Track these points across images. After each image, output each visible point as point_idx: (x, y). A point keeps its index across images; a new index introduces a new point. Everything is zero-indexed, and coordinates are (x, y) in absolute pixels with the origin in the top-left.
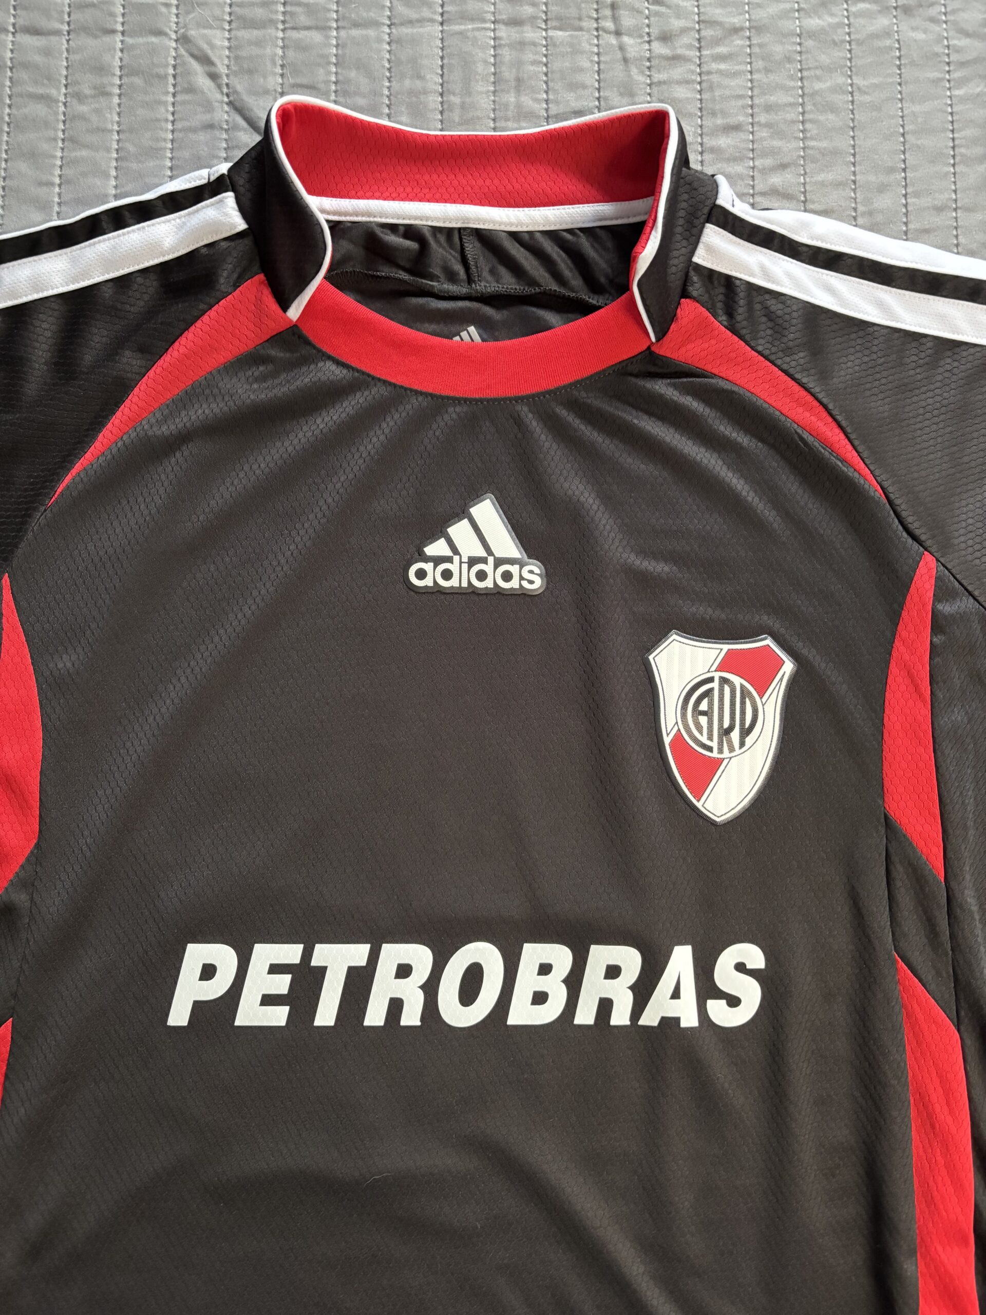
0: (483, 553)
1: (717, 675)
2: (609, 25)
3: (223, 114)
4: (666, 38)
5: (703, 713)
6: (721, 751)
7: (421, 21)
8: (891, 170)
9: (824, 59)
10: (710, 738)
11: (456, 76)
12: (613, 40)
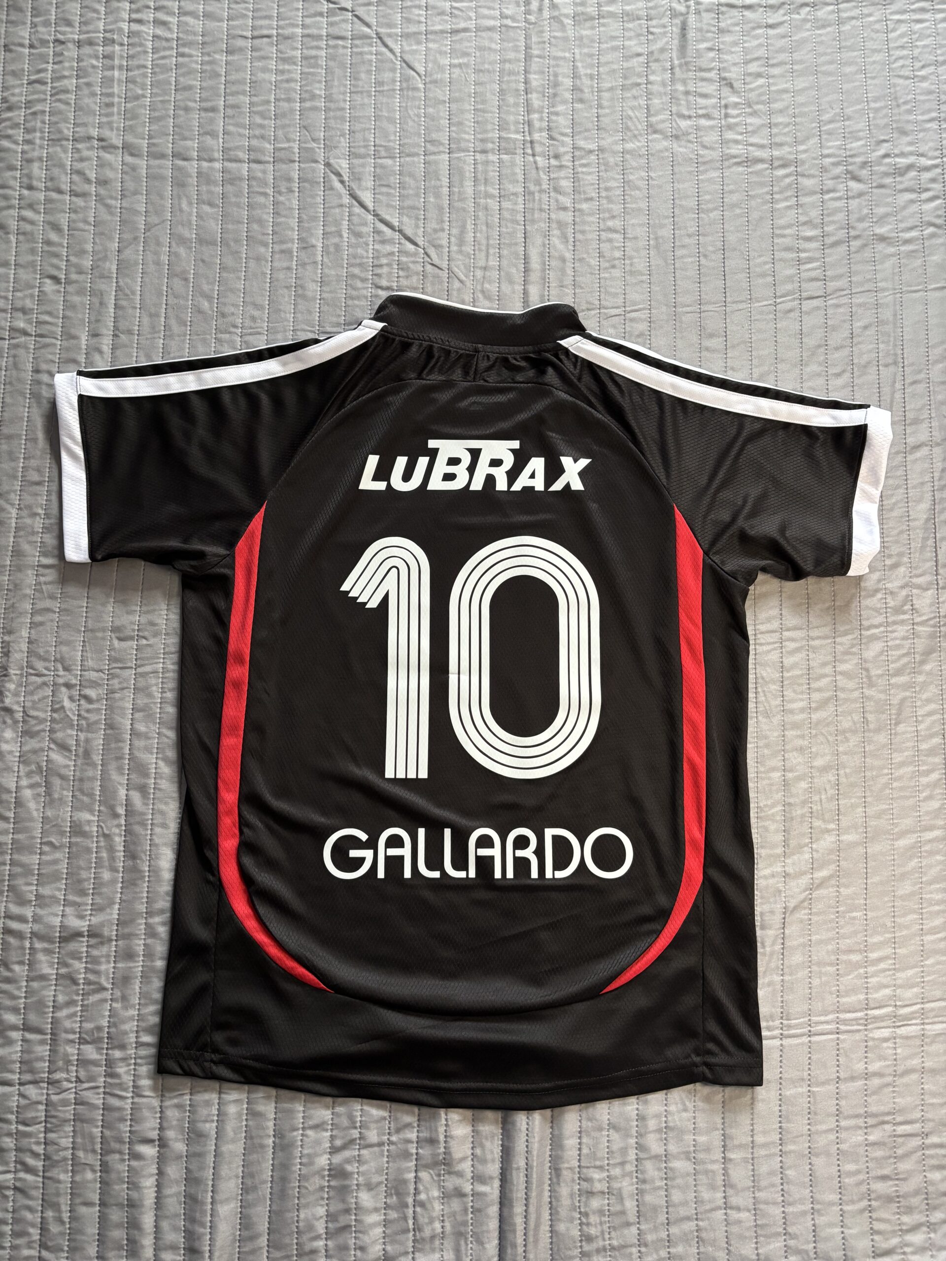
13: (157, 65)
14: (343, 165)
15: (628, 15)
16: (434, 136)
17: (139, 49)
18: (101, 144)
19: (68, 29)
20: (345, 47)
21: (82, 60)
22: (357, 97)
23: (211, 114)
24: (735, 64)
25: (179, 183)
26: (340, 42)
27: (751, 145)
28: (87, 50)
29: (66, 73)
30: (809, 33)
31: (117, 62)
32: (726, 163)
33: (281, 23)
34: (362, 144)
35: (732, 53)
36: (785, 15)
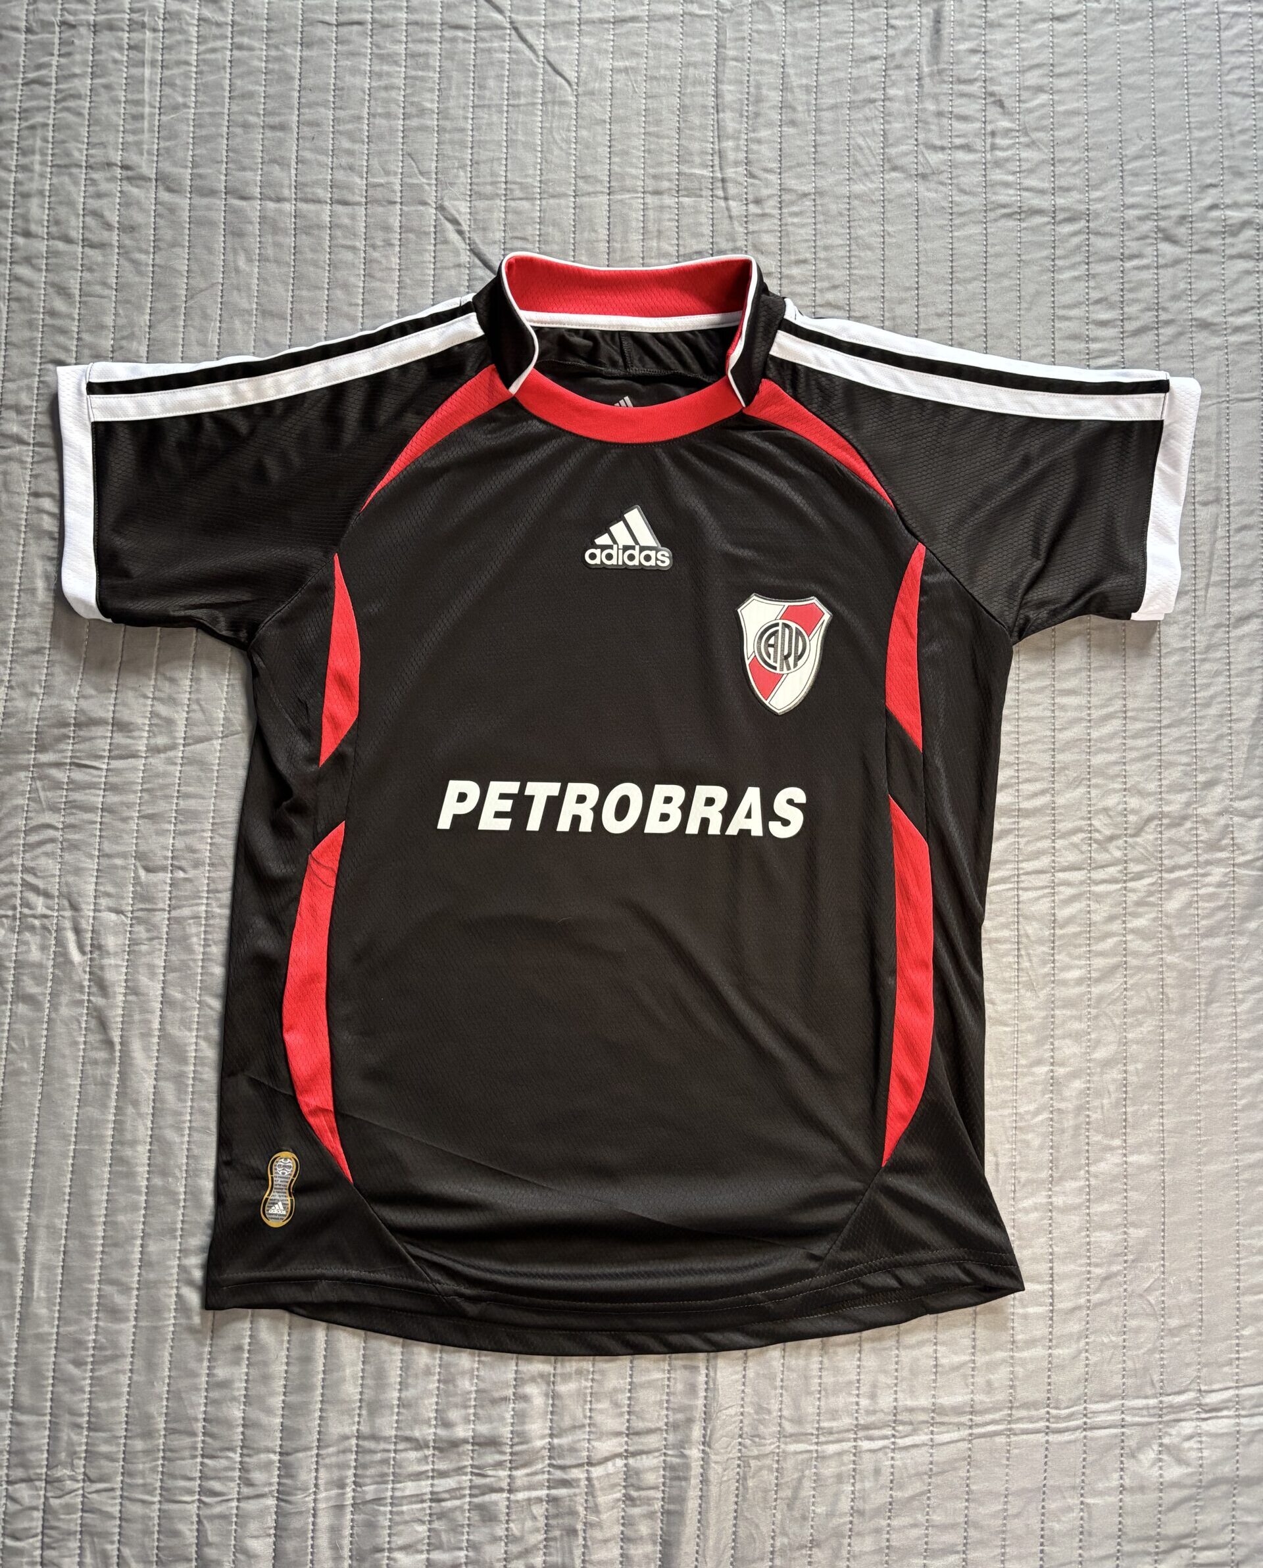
0: (632, 543)
1: (781, 622)
2: (720, 193)
3: (466, 257)
4: (758, 201)
5: (772, 646)
6: (782, 669)
7: (595, 193)
8: (908, 289)
9: (865, 213)
10: (775, 661)
11: (618, 231)
12: (722, 203)
13: (204, 60)
14: (461, 208)
16: (588, 170)
17: (179, 37)
18: (125, 173)
20: (466, 41)
22: (483, 114)
23: (279, 134)
24: (1006, 74)
25: (235, 233)
26: (460, 34)
27: (1027, 189)
28: (106, 37)
29: (77, 71)
30: (1111, 29)
31: (148, 55)
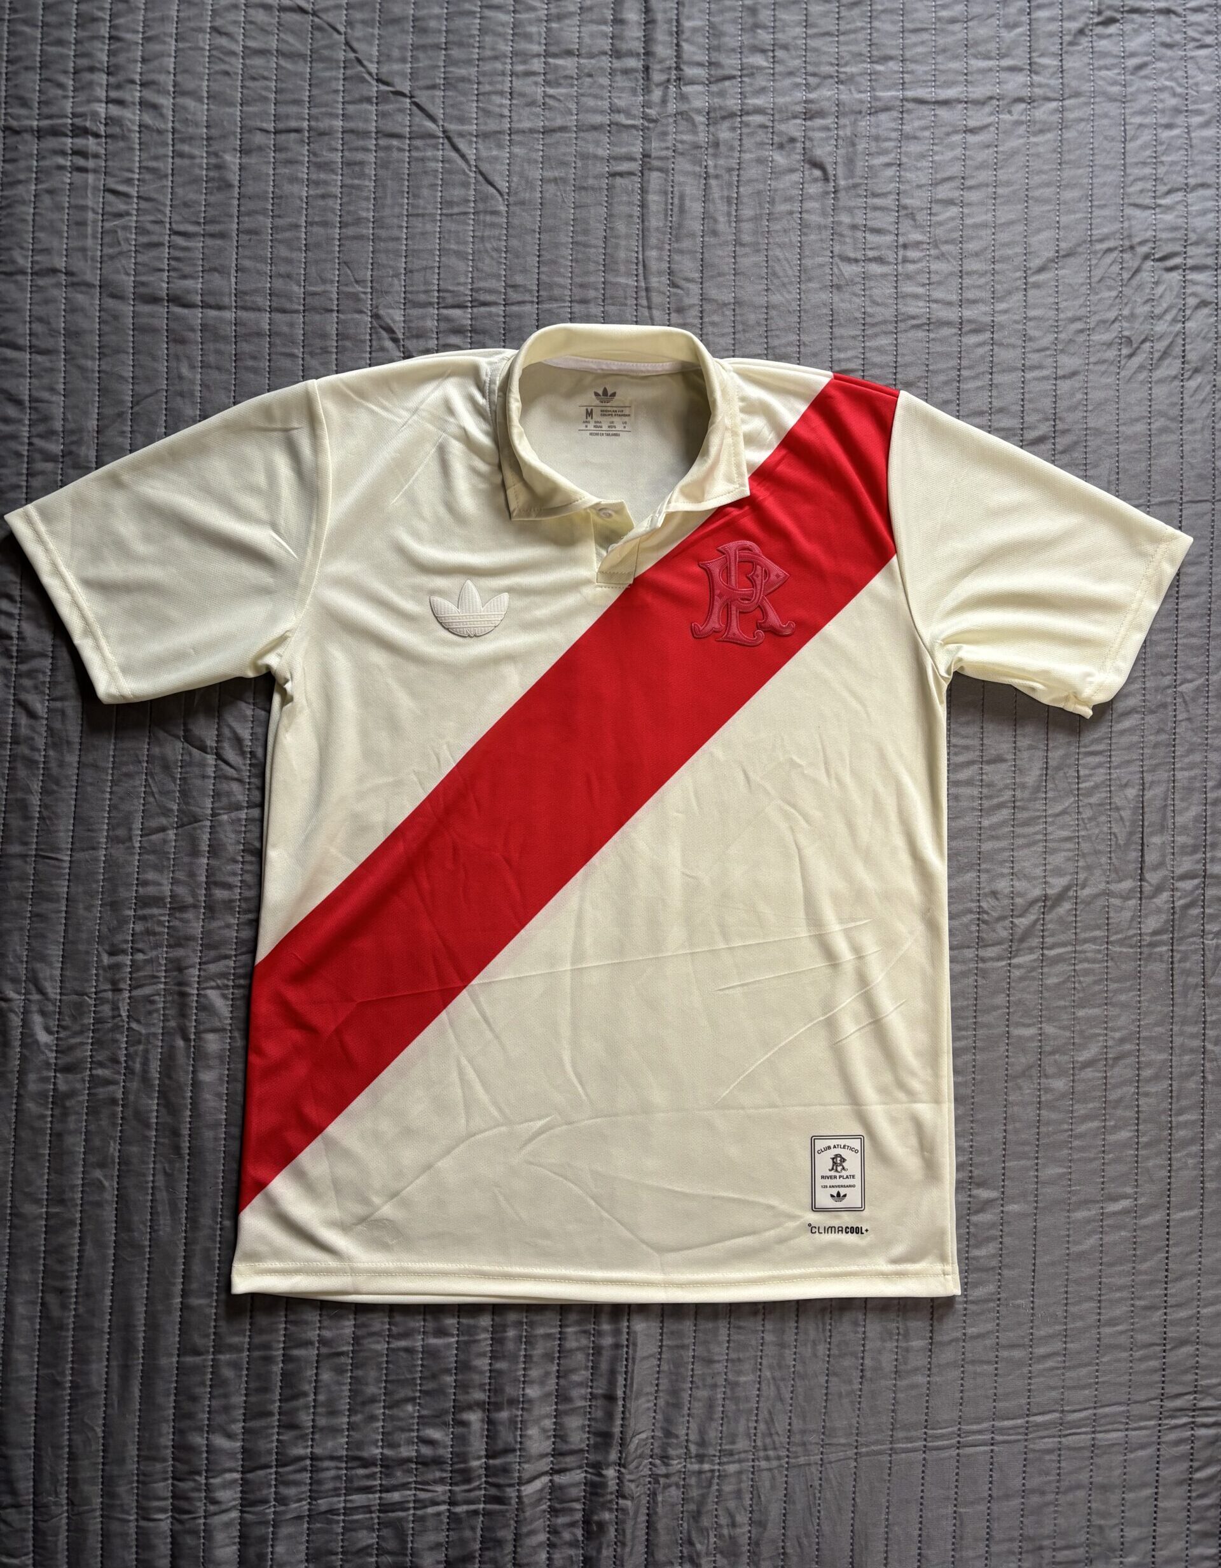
15: (780, 111)
19: (23, 112)
21: (44, 158)
32: (902, 326)
33: (314, 111)
34: (422, 288)
35: (918, 169)
36: (991, 114)
